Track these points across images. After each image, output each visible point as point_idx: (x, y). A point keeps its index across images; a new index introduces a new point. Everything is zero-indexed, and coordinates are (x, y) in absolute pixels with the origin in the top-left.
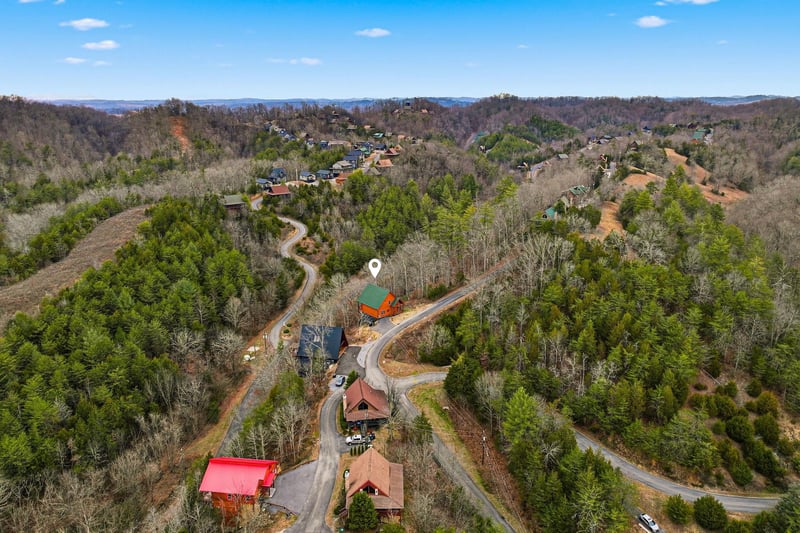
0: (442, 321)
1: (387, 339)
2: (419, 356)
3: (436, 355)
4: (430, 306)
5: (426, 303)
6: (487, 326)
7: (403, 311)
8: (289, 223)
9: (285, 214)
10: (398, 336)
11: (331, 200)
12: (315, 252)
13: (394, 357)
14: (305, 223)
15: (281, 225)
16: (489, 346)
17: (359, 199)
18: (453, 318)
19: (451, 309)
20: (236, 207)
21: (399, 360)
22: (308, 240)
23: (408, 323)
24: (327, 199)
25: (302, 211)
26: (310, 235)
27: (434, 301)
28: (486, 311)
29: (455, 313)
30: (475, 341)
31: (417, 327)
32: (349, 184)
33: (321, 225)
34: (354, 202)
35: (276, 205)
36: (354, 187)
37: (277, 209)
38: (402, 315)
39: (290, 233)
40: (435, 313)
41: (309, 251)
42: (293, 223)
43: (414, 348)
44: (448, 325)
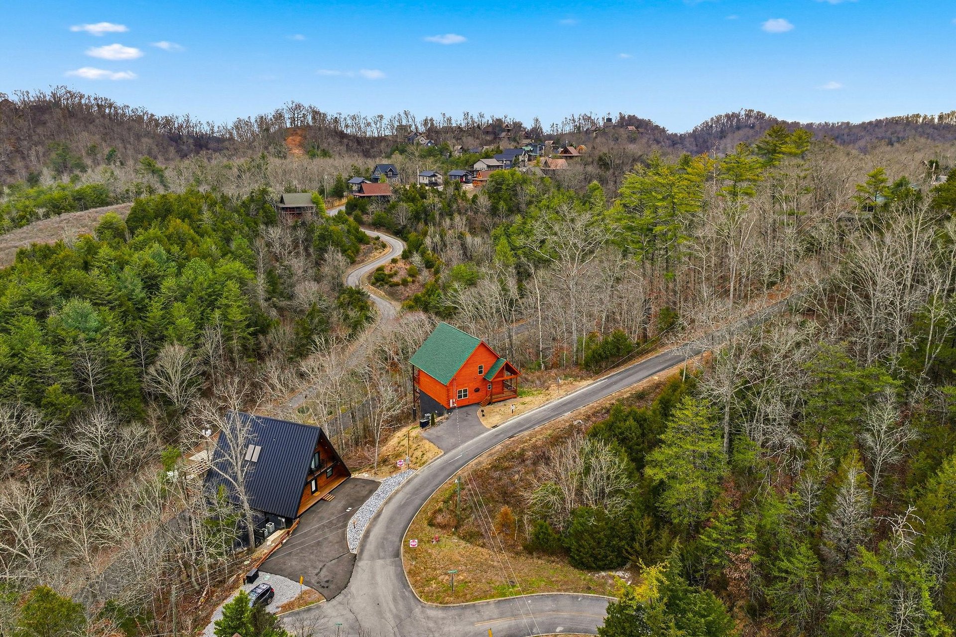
0: (610, 427)
1: (449, 468)
2: (529, 529)
3: (578, 535)
4: (585, 386)
5: (575, 377)
6: (751, 457)
7: (515, 394)
8: (378, 238)
9: (377, 225)
10: (485, 460)
11: (455, 207)
12: (405, 283)
13: (456, 526)
14: (405, 239)
15: (363, 240)
16: (760, 530)
17: (502, 205)
18: (641, 421)
19: (641, 396)
20: (297, 212)
21: (470, 537)
22: (401, 264)
23: (520, 427)
24: (449, 205)
25: (403, 221)
26: (406, 256)
27: (598, 373)
28: (740, 406)
29: (649, 408)
30: (708, 506)
31: (539, 440)
32: (489, 185)
33: (428, 241)
34: (494, 211)
35: (364, 211)
36: (498, 190)
37: (365, 218)
38: (512, 405)
39: (376, 253)
40: (594, 404)
41: (396, 279)
42: (385, 237)
43: (518, 503)
44: (623, 441)
